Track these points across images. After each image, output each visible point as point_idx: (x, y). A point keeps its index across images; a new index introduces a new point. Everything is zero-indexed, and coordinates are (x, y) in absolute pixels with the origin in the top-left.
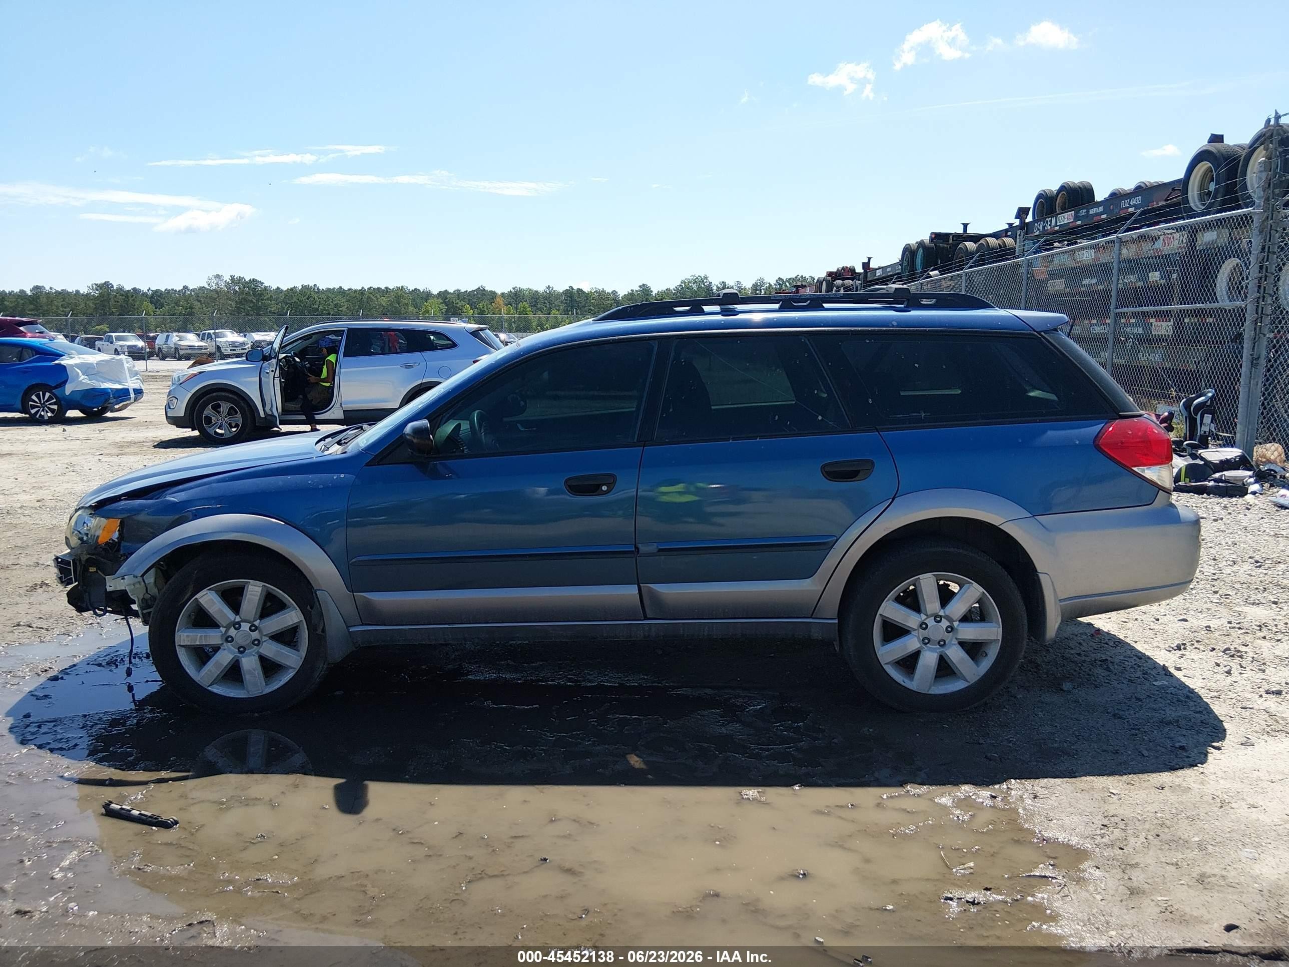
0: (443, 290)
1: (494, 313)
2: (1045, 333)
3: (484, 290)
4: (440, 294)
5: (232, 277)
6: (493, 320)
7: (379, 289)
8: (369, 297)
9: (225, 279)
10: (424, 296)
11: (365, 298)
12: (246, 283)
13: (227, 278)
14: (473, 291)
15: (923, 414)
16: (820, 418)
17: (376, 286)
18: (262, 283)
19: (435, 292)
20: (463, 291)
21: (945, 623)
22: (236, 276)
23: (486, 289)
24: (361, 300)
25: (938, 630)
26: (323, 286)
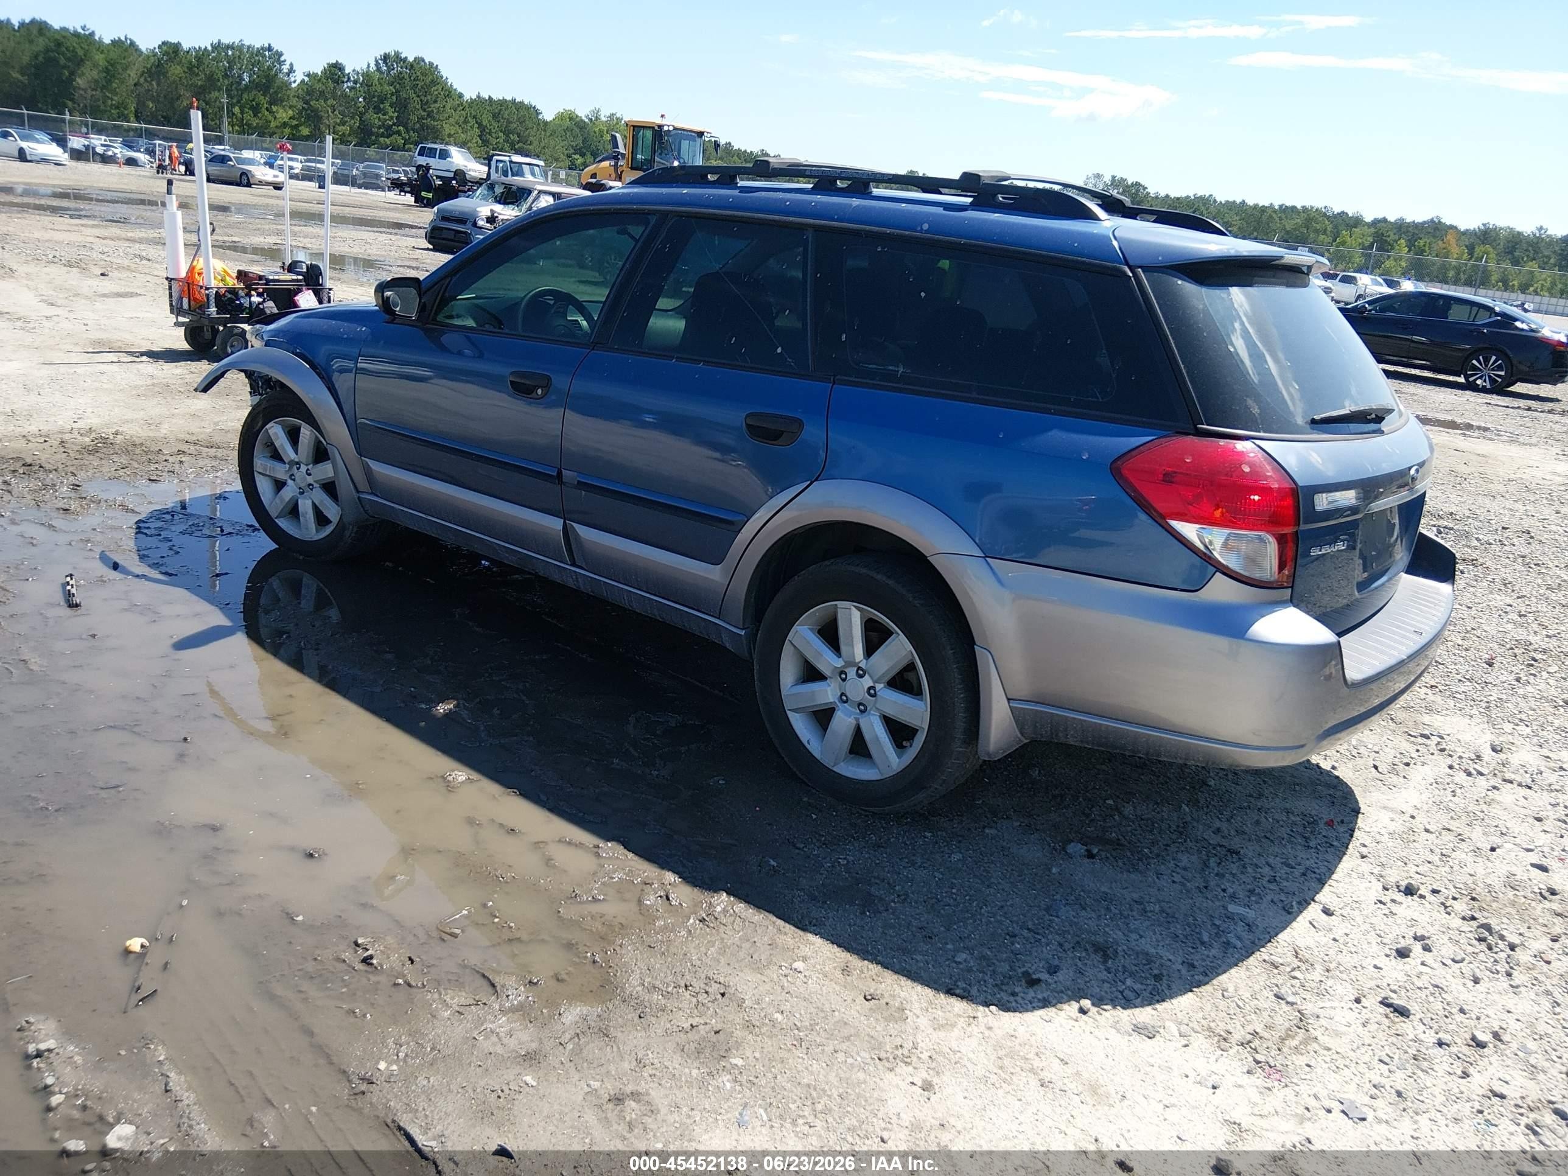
0: (1380, 216)
1: (1437, 256)
2: (1143, 271)
3: (1440, 222)
4: (1376, 222)
5: (1114, 177)
6: (1434, 264)
7: (1294, 207)
8: (1271, 216)
9: (1104, 180)
10: (1352, 223)
11: (1264, 218)
12: (1127, 186)
13: (1107, 179)
14: (1425, 223)
15: (901, 370)
16: (779, 350)
17: (1289, 204)
18: (1145, 188)
19: (1368, 218)
20: (1408, 221)
21: (867, 682)
22: (1119, 176)
23: (1443, 221)
24: (1259, 222)
25: (858, 688)
26: (1221, 197)
